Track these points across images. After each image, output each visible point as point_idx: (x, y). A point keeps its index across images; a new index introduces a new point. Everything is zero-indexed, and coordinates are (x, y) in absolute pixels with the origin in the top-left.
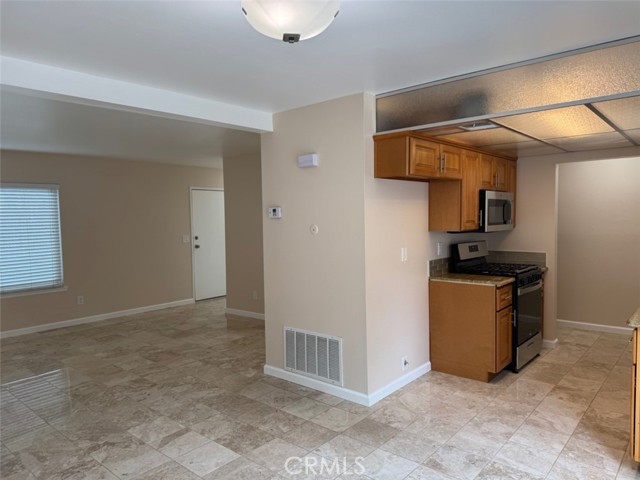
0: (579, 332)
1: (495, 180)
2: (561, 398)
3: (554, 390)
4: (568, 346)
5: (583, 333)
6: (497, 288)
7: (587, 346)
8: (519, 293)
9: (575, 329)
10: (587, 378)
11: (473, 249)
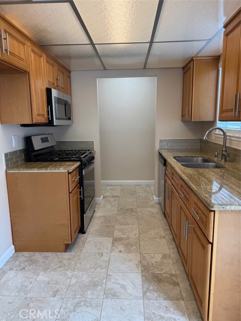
0: (110, 187)
1: (57, 83)
2: (120, 251)
3: (113, 243)
4: (108, 198)
5: (112, 187)
6: (69, 173)
7: (117, 197)
8: (84, 173)
9: (108, 185)
10: (128, 224)
11: (44, 140)
